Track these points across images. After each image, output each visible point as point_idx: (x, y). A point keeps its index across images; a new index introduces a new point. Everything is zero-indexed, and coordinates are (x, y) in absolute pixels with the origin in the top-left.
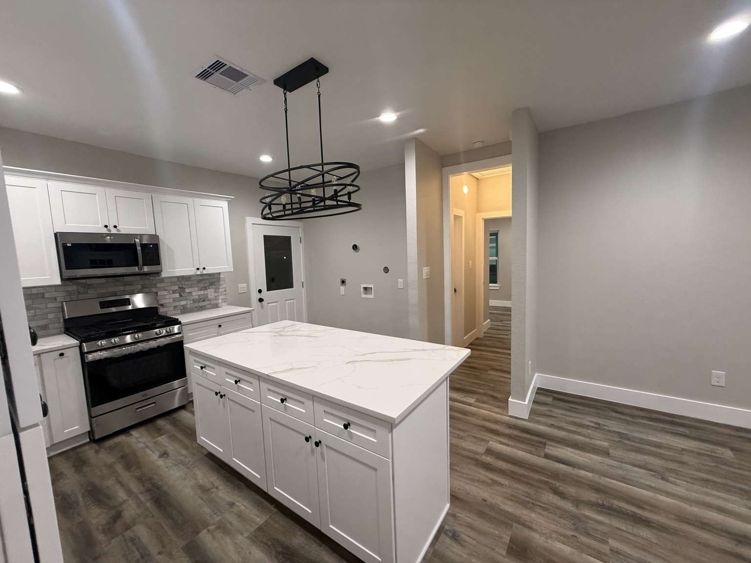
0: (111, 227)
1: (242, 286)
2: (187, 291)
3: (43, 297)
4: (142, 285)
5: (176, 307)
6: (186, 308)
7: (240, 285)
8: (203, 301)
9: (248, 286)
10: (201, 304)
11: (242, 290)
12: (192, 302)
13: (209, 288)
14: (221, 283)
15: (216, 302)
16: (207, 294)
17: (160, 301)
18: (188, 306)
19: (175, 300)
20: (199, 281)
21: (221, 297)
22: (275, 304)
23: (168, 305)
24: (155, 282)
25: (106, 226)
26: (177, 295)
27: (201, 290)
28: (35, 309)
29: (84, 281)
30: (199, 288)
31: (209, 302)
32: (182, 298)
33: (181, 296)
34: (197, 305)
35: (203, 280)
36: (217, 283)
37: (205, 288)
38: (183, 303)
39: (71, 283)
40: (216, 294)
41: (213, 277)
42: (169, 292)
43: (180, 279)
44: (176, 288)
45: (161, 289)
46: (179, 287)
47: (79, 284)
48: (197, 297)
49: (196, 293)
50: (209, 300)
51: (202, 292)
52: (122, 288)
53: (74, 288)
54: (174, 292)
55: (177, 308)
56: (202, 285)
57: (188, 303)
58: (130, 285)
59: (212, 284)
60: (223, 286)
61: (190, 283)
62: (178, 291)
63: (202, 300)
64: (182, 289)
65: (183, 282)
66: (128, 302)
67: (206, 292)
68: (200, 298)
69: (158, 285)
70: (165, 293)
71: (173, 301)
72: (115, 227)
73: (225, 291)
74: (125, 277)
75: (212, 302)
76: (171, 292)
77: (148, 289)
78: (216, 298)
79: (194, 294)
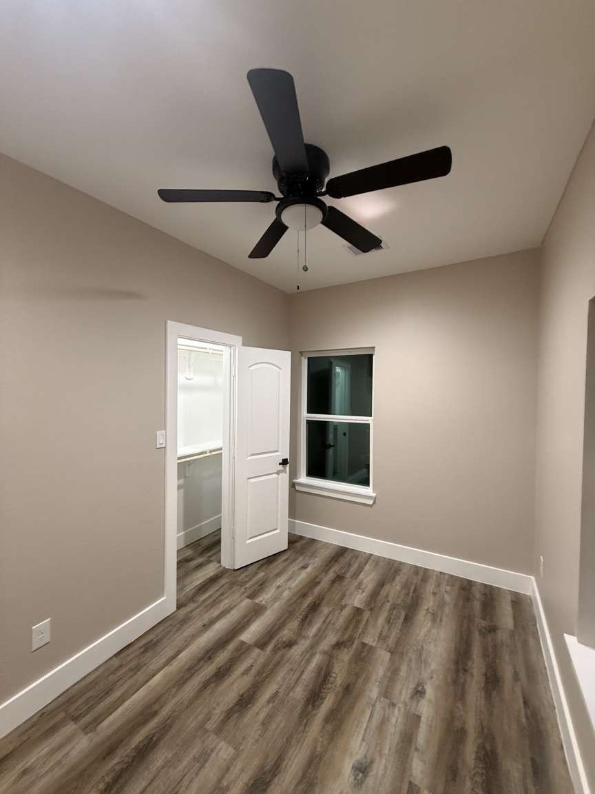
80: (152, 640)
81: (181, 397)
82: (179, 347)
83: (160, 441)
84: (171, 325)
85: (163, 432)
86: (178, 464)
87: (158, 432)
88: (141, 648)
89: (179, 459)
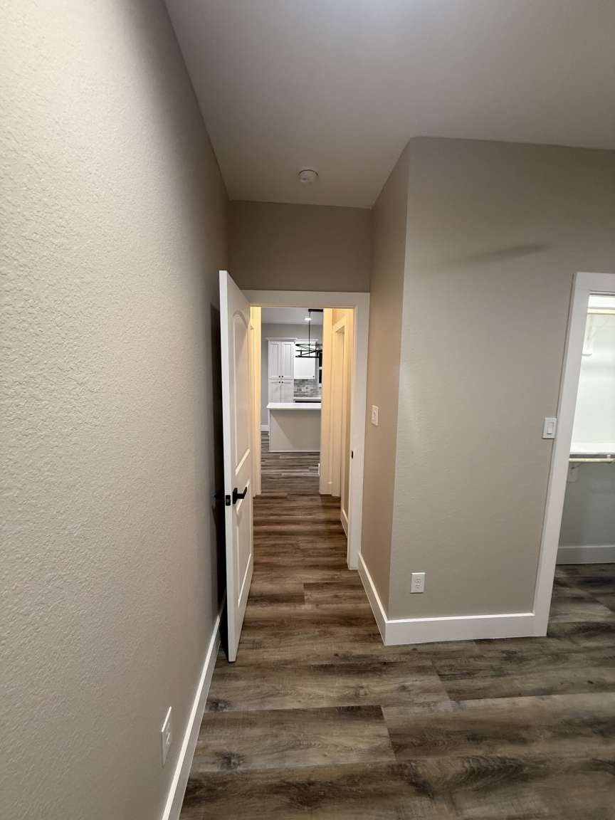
80: (515, 653)
81: (583, 379)
82: (589, 311)
83: (549, 430)
84: (581, 277)
85: (554, 419)
86: (570, 462)
87: (546, 419)
88: (503, 652)
89: (573, 456)
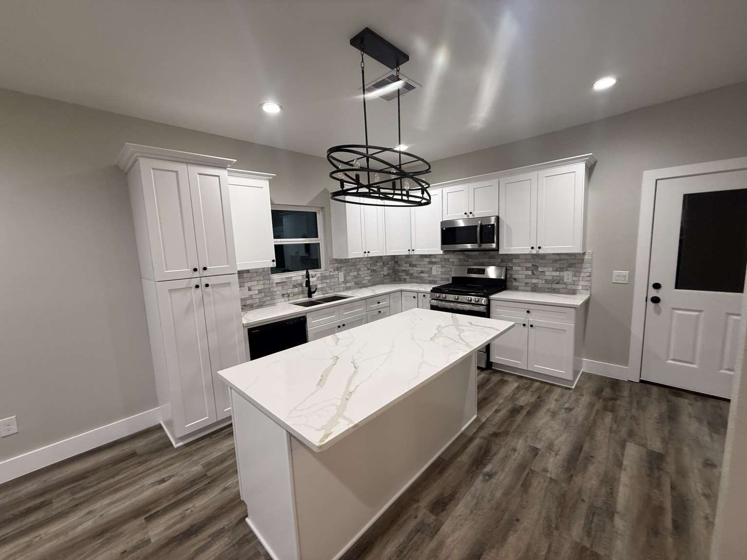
0: (468, 213)
1: (619, 275)
2: (540, 269)
3: (449, 261)
4: (501, 259)
5: (527, 283)
6: (537, 287)
7: (616, 272)
8: (558, 283)
9: (632, 276)
10: (554, 286)
11: (618, 278)
12: (544, 282)
13: (567, 270)
14: (584, 265)
15: (573, 287)
16: (563, 276)
17: (513, 275)
18: (540, 286)
19: (527, 277)
20: (555, 261)
21: (581, 283)
22: (697, 313)
23: (520, 280)
24: (511, 258)
25: (466, 214)
26: (530, 273)
27: (556, 271)
28: (445, 267)
29: (467, 253)
30: (555, 269)
31: (565, 286)
32: (534, 276)
33: (533, 273)
34: (549, 286)
35: (560, 260)
36: (577, 265)
37: (561, 270)
38: (534, 281)
39: (461, 254)
40: (575, 279)
41: (573, 257)
42: (523, 269)
43: (535, 256)
44: (530, 265)
45: (515, 265)
46: (532, 265)
47: (464, 254)
48: (550, 278)
49: (550, 273)
50: (565, 283)
51: (557, 274)
52: (487, 260)
53: (462, 257)
54: (527, 269)
55: (527, 285)
56: (557, 265)
57: (540, 282)
58: (493, 258)
59: (571, 266)
60: (587, 269)
61: (545, 261)
62: (532, 268)
63: (556, 282)
64: (535, 267)
65: (537, 260)
66: (483, 271)
67: (562, 274)
68: (555, 279)
69: (514, 261)
70: (519, 268)
71: (525, 278)
72: (471, 213)
73: (590, 276)
74: (491, 252)
75: (569, 287)
76: (524, 268)
77: (505, 263)
78: (574, 283)
79: (547, 273)
